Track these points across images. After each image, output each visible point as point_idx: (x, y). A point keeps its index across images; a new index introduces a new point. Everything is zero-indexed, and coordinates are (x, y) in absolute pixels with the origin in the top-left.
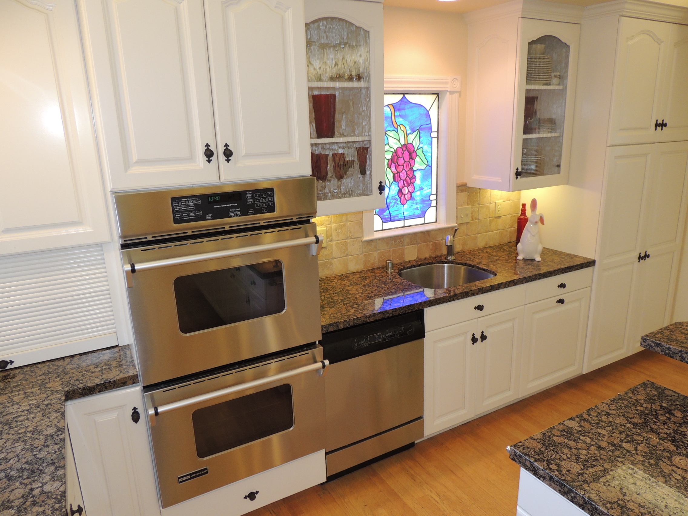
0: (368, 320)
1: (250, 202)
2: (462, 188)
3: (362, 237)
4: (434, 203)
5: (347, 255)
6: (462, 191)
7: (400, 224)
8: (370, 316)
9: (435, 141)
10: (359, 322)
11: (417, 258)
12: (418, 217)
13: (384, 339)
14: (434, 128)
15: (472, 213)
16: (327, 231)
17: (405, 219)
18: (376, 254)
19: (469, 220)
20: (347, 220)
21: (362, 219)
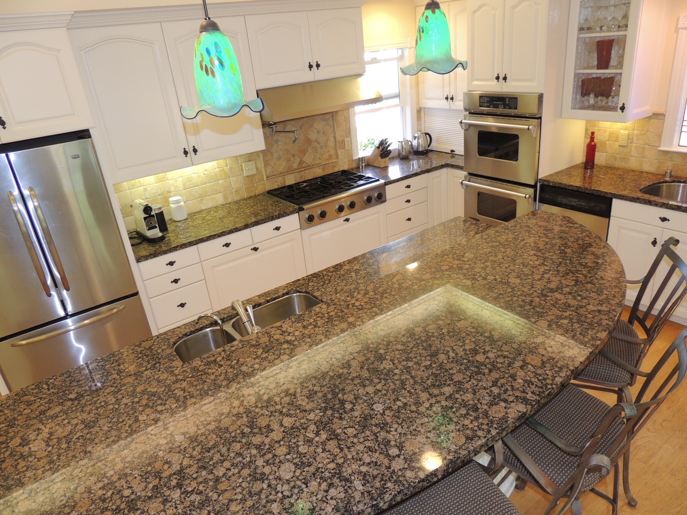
0: (567, 188)
1: (507, 103)
3: (659, 147)
5: (643, 157)
13: (577, 204)
18: (670, 164)
20: (648, 130)
21: (662, 132)
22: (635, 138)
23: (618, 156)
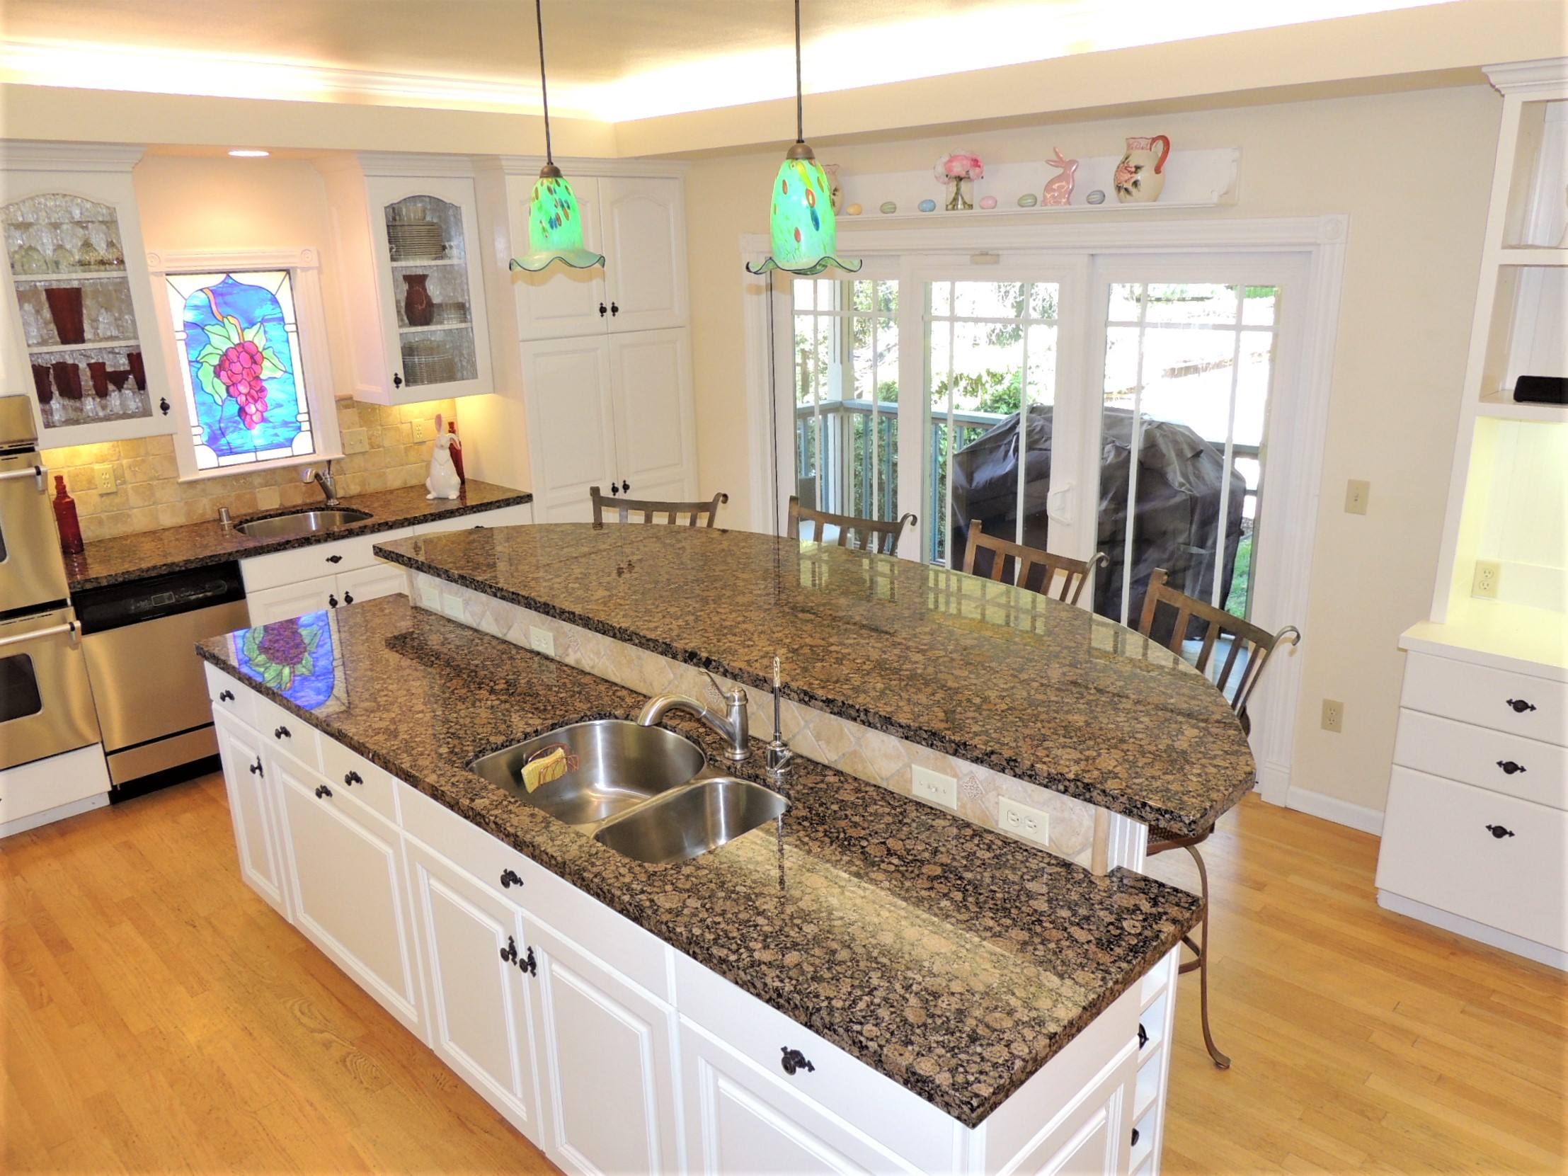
0: (145, 575)
2: (345, 403)
3: (178, 476)
4: (306, 426)
5: (154, 503)
6: (347, 407)
7: (250, 457)
8: (148, 570)
9: (293, 337)
10: (132, 577)
11: (281, 504)
12: (280, 446)
13: (177, 601)
14: (289, 318)
15: (369, 439)
16: (114, 470)
17: (256, 450)
18: (203, 502)
19: (367, 448)
20: (147, 454)
21: (174, 451)
22: (128, 474)
23: (104, 516)
